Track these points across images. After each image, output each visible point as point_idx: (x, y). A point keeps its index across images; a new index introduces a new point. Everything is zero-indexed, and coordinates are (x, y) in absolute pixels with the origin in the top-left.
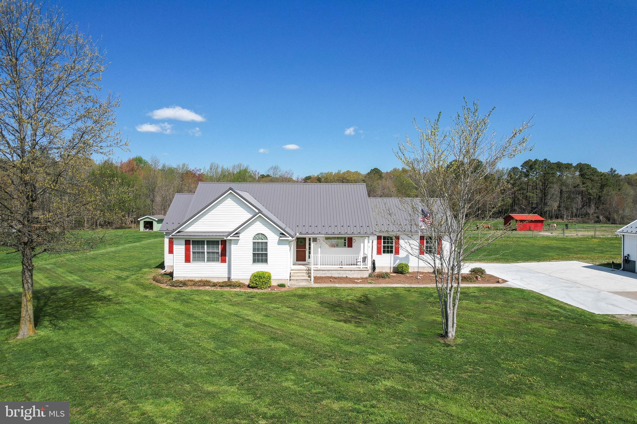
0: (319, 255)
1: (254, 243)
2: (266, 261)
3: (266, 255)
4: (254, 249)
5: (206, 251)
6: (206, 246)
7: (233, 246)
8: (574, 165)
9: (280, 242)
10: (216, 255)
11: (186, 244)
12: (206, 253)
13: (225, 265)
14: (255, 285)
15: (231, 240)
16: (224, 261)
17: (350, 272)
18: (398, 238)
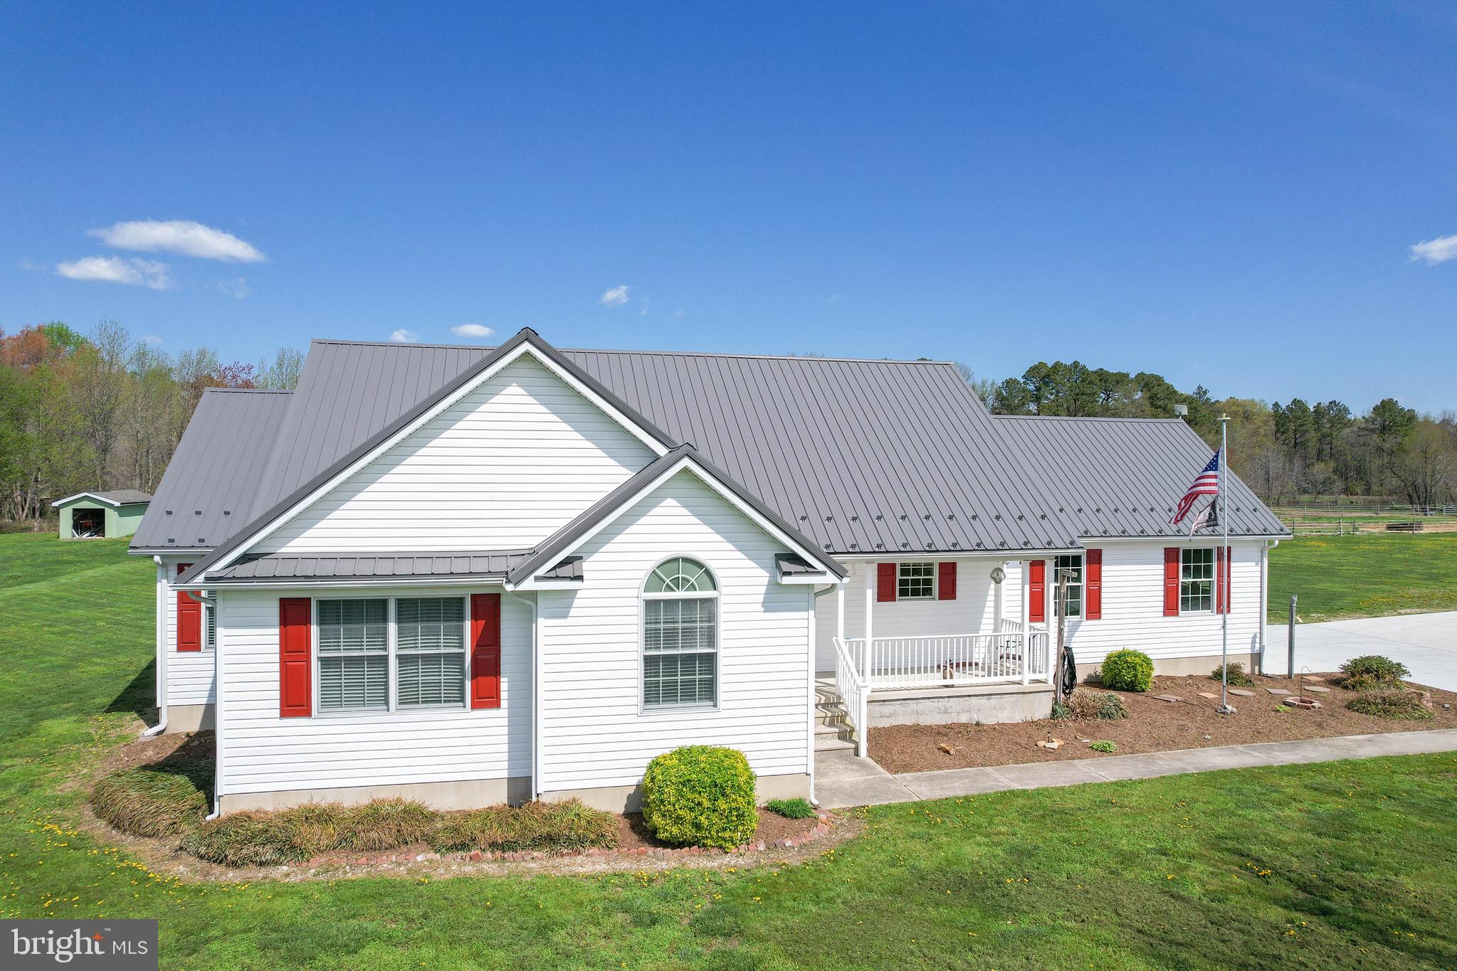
0: (869, 639)
1: (651, 605)
2: (709, 691)
3: (709, 661)
4: (651, 637)
5: (393, 650)
6: (392, 628)
7: (545, 627)
8: (1132, 376)
9: (776, 599)
10: (444, 674)
11: (284, 622)
12: (393, 664)
13: (495, 721)
14: (689, 832)
15: (533, 595)
16: (486, 698)
17: (983, 701)
18: (1095, 557)
